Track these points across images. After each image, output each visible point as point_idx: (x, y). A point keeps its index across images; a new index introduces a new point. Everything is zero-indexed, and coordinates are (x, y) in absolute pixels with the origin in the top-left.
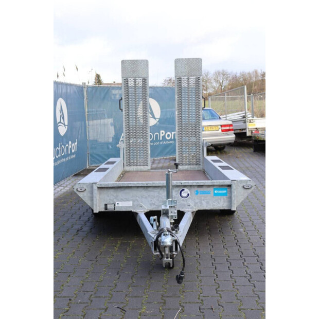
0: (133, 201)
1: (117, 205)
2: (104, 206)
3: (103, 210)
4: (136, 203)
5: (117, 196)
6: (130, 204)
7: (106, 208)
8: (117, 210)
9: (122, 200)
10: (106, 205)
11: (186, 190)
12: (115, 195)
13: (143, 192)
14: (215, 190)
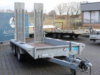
0: (48, 54)
1: (42, 56)
2: (38, 56)
3: (38, 58)
4: (49, 54)
5: (43, 52)
6: (47, 55)
7: (39, 57)
8: (42, 57)
9: (44, 54)
10: (39, 56)
11: (65, 48)
12: (42, 52)
13: (52, 50)
14: (74, 48)
